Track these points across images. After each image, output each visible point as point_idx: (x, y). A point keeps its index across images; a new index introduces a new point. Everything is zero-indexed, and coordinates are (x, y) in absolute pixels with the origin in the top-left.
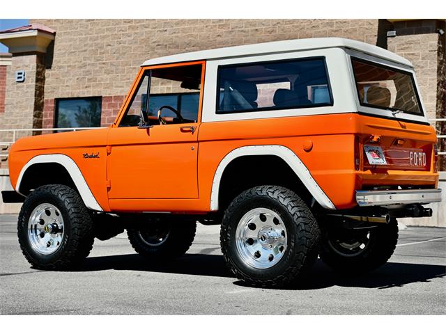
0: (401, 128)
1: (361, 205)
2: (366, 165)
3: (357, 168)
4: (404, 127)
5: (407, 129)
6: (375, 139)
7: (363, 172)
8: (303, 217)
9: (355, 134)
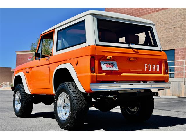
0: (134, 53)
1: (93, 91)
2: (101, 71)
3: (92, 72)
4: (138, 52)
5: (139, 53)
6: (108, 58)
7: (98, 74)
8: (75, 97)
9: (91, 55)
